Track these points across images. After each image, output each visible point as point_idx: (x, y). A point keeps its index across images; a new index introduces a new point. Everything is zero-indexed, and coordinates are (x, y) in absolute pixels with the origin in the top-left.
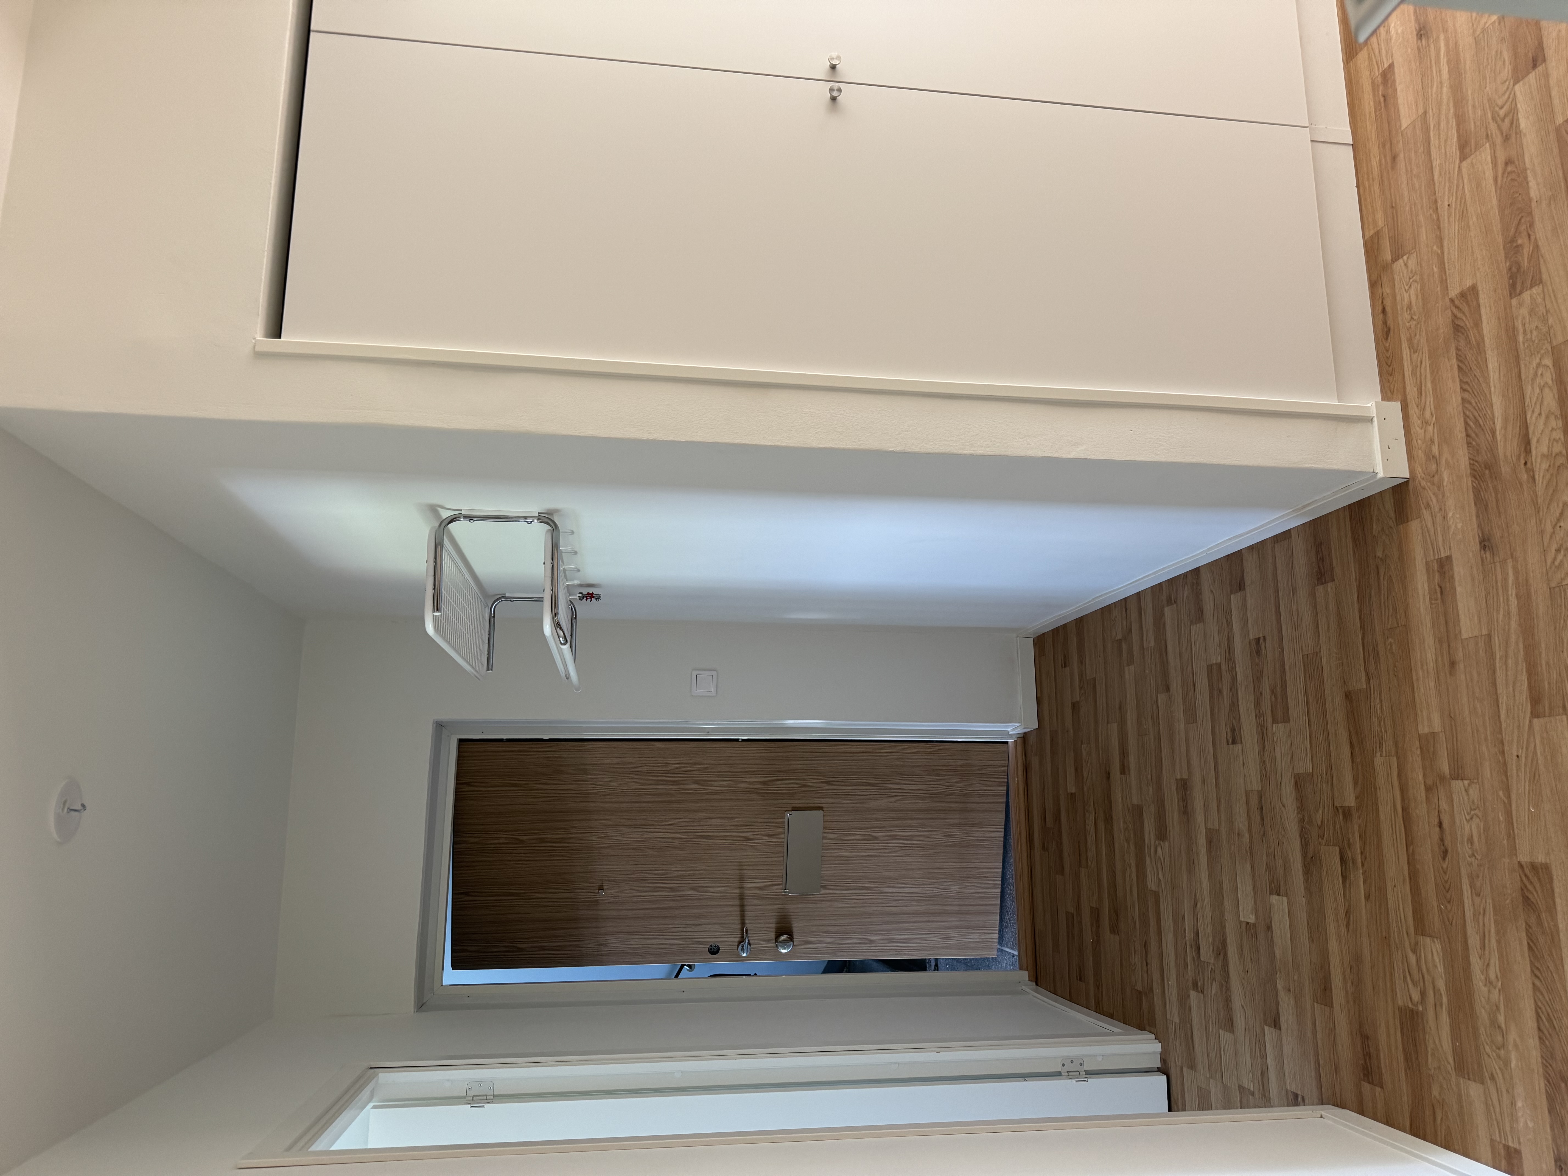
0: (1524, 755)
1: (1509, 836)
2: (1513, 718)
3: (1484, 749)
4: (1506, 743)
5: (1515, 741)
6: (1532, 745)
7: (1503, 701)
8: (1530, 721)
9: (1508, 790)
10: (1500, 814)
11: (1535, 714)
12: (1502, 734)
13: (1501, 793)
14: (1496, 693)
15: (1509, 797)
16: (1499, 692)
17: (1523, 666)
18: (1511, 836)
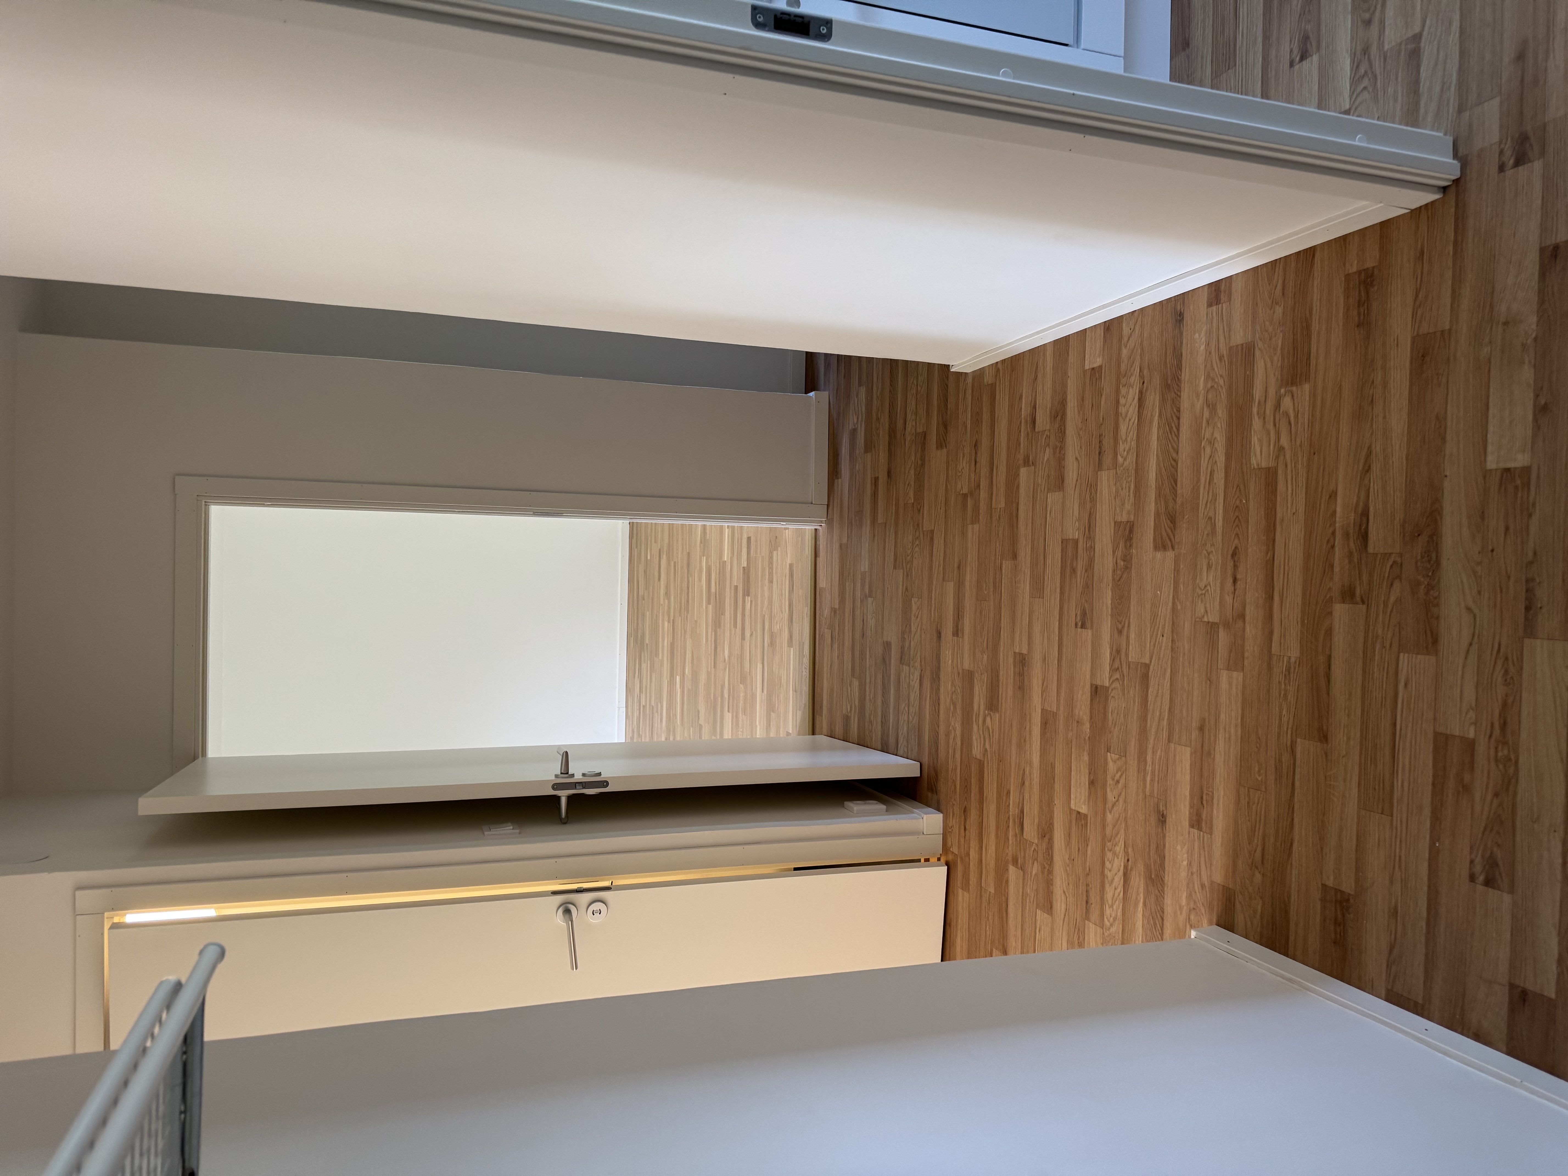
0: (1159, 636)
1: (1178, 571)
2: (1161, 667)
3: (1186, 647)
4: (1170, 648)
5: (1163, 648)
6: (1152, 643)
7: (1167, 683)
8: (1151, 662)
9: (1174, 609)
10: (1182, 590)
11: (1147, 666)
12: (1172, 656)
13: (1179, 607)
14: (1171, 691)
15: (1174, 603)
16: (1169, 691)
17: (1150, 707)
18: (1177, 570)
